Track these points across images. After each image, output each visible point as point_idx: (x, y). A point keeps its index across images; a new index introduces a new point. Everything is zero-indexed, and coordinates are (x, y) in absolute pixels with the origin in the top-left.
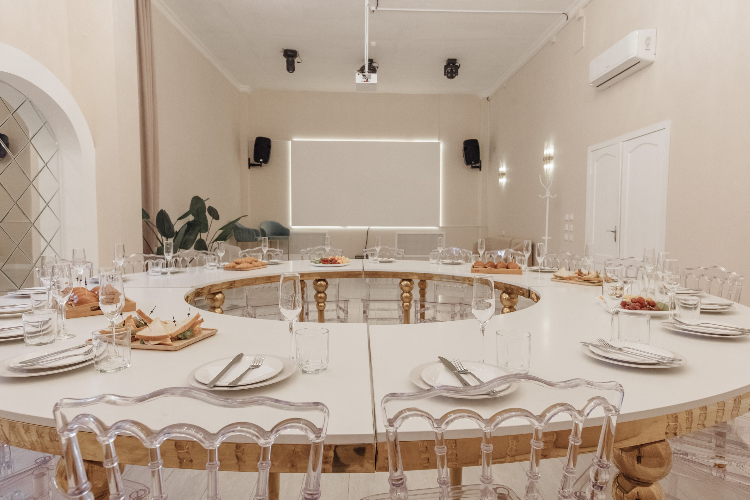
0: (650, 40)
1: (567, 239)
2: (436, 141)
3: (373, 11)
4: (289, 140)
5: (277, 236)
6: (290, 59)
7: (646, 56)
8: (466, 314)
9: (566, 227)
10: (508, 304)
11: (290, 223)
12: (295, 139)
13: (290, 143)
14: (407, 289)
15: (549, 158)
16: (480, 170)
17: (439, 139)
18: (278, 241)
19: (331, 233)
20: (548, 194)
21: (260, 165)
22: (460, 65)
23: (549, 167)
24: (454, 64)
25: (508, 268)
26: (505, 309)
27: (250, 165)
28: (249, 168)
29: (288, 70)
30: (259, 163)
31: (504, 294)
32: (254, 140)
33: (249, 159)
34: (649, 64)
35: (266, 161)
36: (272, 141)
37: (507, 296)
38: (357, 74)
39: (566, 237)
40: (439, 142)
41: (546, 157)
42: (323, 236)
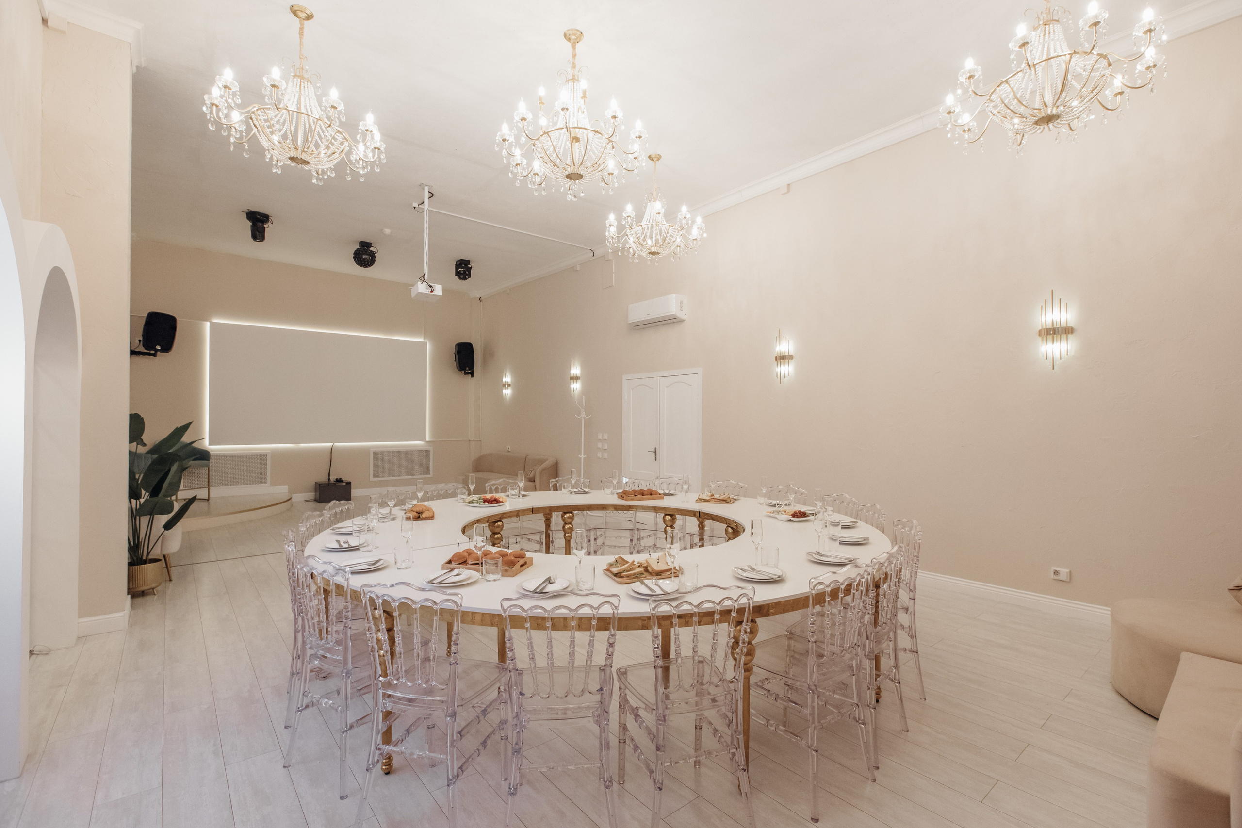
0: (682, 303)
1: (600, 457)
2: (421, 340)
3: (415, 208)
4: (207, 320)
6: (260, 224)
7: (681, 315)
8: (642, 537)
9: (600, 445)
10: (669, 523)
11: (207, 441)
12: (216, 320)
13: (207, 325)
14: (569, 520)
15: (575, 378)
16: (472, 376)
17: (425, 338)
19: (276, 454)
20: (583, 415)
21: (155, 355)
22: (472, 267)
23: (576, 387)
24: (466, 265)
25: (651, 495)
26: (667, 528)
27: (134, 354)
28: (132, 358)
29: (255, 237)
30: (153, 352)
31: (667, 516)
32: (146, 315)
33: (132, 345)
34: (682, 321)
35: (167, 347)
36: (178, 319)
37: (670, 517)
38: (419, 283)
39: (599, 455)
40: (425, 341)
41: (573, 378)
42: (262, 458)
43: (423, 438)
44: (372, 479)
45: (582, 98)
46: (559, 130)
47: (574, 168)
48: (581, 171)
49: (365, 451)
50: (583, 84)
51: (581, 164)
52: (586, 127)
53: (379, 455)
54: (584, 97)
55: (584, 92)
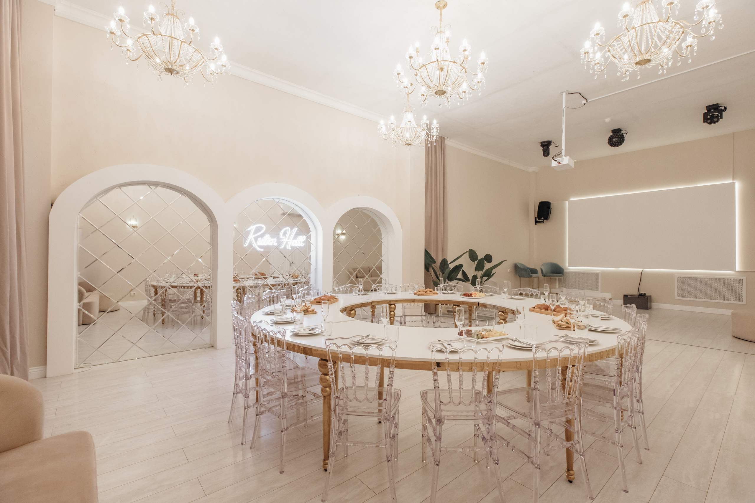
2: (730, 181)
3: (584, 104)
4: (567, 201)
5: (554, 274)
6: (545, 148)
11: (567, 264)
12: (572, 199)
17: (733, 179)
18: (557, 278)
19: (604, 273)
21: (543, 222)
22: (725, 108)
27: (536, 222)
28: (536, 224)
29: (544, 155)
32: (538, 204)
33: (536, 218)
35: (546, 219)
36: (552, 203)
40: (734, 182)
42: (596, 275)
43: (733, 269)
44: (676, 298)
45: (446, 42)
46: (431, 64)
47: (440, 87)
48: (444, 88)
49: (671, 276)
50: (448, 34)
51: (444, 84)
52: (447, 60)
53: (683, 280)
54: (447, 41)
55: (448, 39)
